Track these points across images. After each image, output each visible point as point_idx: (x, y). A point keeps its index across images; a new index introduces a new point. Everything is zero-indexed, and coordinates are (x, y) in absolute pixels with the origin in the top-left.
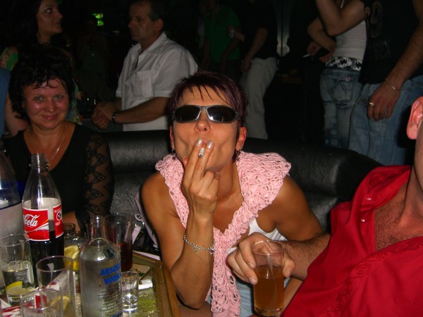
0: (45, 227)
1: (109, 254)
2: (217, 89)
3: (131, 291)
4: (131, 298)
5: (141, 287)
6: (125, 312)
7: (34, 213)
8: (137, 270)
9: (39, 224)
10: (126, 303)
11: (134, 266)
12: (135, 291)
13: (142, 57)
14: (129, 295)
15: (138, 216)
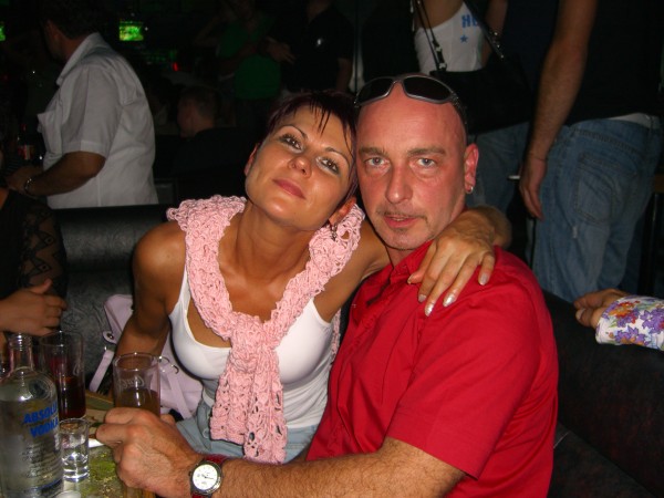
1: (38, 391)
3: (78, 449)
4: (79, 458)
6: (68, 480)
8: (93, 418)
10: (71, 466)
11: (89, 412)
12: (83, 448)
14: (74, 455)
15: (109, 335)
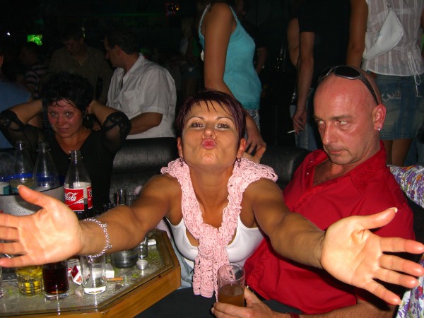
0: (81, 201)
2: (222, 103)
5: (149, 244)
7: (74, 191)
9: (77, 199)
13: (126, 78)
